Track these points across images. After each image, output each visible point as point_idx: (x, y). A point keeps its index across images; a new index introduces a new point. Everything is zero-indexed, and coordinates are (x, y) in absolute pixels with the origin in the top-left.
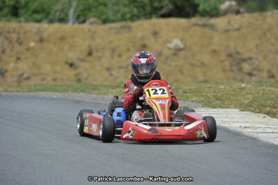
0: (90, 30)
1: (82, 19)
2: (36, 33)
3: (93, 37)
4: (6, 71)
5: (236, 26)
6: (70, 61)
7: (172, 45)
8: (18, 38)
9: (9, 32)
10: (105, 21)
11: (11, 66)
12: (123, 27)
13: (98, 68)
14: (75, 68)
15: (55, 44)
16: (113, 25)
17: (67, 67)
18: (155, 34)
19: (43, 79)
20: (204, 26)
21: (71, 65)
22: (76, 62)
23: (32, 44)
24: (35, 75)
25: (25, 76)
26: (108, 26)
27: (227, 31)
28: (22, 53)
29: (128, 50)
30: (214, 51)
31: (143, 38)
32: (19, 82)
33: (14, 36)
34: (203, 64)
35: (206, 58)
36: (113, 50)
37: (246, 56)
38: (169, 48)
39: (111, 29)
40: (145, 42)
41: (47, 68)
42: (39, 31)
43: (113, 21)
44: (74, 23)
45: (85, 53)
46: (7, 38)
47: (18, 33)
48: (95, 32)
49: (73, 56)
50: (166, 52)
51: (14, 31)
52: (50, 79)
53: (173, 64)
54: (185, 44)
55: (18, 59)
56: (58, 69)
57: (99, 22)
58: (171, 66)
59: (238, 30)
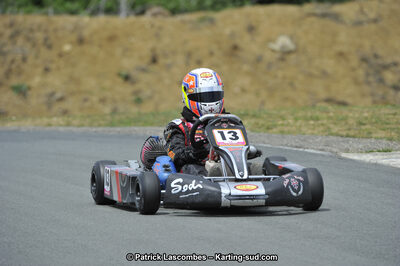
0: (152, 26)
1: (138, 8)
2: (73, 32)
3: (157, 36)
4: (29, 88)
5: (372, 15)
6: (124, 73)
7: (276, 46)
8: (46, 40)
9: (31, 30)
10: (174, 12)
11: (36, 81)
12: (202, 20)
13: (167, 81)
14: (133, 83)
15: (100, 46)
16: (187, 17)
17: (120, 80)
18: (251, 29)
19: (86, 100)
20: (324, 16)
21: (127, 78)
22: (134, 74)
23: (67, 48)
24: (72, 94)
25: (59, 95)
26: (179, 18)
27: (359, 23)
28: (52, 61)
29: (211, 54)
30: (341, 54)
31: (233, 35)
32: (49, 105)
33: (39, 36)
34: (324, 74)
35: (329, 64)
36: (189, 55)
37: (389, 61)
38: (273, 51)
39: (183, 22)
40: (238, 41)
41: (90, 83)
42: (76, 28)
43: (186, 11)
44: (128, 15)
45: (148, 59)
46: (28, 39)
47: (46, 31)
48: (160, 28)
49: (128, 64)
50: (268, 56)
51: (39, 27)
52: (95, 99)
53: (280, 74)
54: (296, 44)
55: (47, 70)
56: (107, 83)
57: (166, 12)
58: (276, 77)
59: (375, 21)
